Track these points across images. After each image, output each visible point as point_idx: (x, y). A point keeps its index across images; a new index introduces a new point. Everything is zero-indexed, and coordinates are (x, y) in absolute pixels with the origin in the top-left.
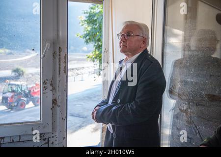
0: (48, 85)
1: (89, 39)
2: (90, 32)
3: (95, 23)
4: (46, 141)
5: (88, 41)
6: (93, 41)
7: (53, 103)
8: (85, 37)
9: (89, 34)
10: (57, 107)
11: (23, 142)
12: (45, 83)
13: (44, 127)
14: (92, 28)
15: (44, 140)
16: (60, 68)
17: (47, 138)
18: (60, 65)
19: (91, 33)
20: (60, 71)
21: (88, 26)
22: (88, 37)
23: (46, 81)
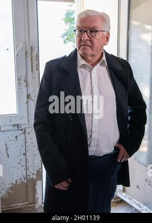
0: (23, 82)
1: (67, 39)
2: (68, 31)
3: (73, 22)
4: (23, 131)
5: (67, 41)
6: (71, 41)
7: (28, 97)
8: (63, 37)
9: (67, 33)
10: (31, 102)
11: (3, 131)
12: (19, 79)
13: (21, 119)
14: (70, 27)
15: (22, 130)
16: (32, 65)
17: (24, 128)
18: (32, 63)
19: (68, 33)
20: (32, 68)
21: (66, 25)
22: (66, 37)
23: (21, 78)
